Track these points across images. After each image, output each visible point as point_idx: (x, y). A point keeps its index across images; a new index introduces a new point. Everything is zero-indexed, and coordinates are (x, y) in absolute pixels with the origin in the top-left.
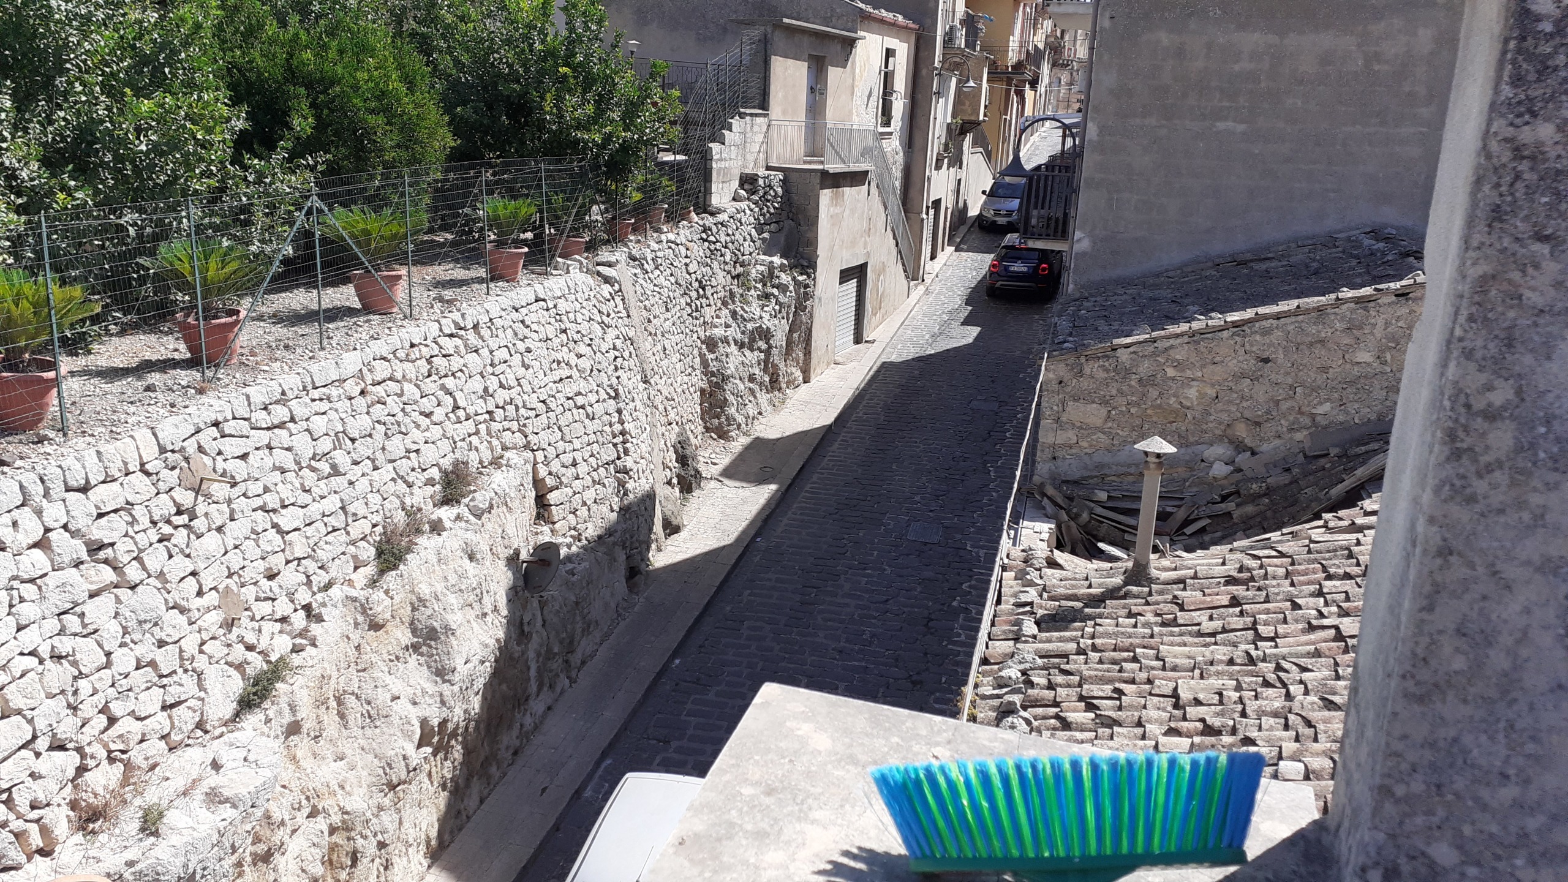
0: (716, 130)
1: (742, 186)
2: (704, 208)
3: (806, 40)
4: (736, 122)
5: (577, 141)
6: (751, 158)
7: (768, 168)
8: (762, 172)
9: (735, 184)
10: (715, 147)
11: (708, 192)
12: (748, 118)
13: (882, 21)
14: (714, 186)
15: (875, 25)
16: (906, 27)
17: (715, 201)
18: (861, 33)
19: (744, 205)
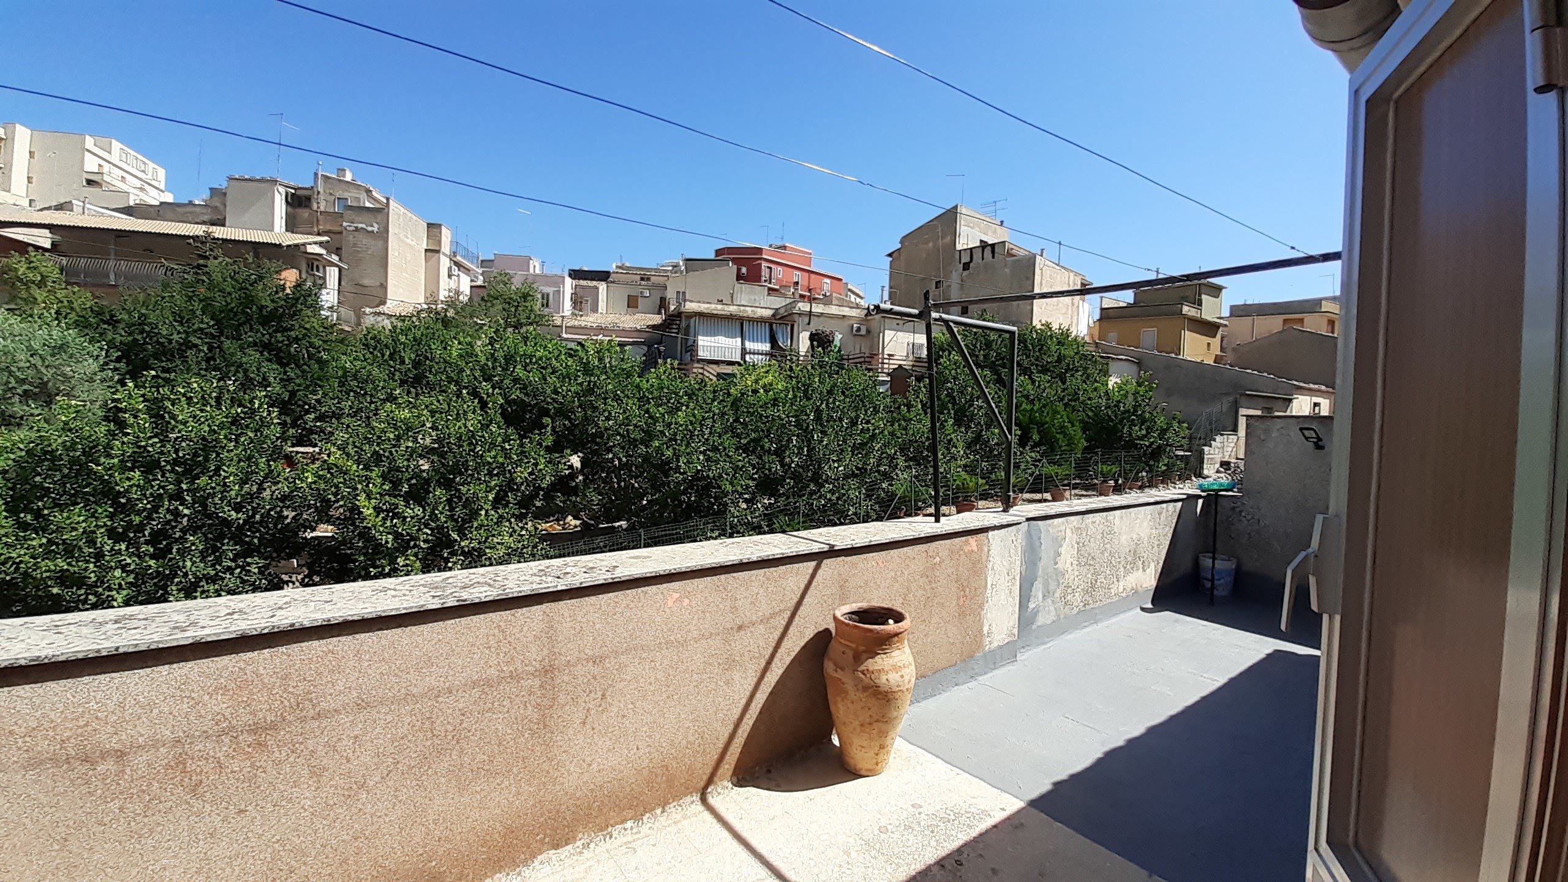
0: (1208, 441)
1: (1221, 466)
2: (1200, 475)
3: (1260, 400)
4: (1218, 438)
5: (1137, 444)
6: (1227, 454)
7: (1237, 459)
8: (1234, 460)
9: (1217, 466)
10: (1206, 449)
11: (1202, 468)
12: (1225, 436)
13: (1310, 390)
14: (1205, 466)
15: (1305, 392)
16: (1327, 392)
17: (1206, 472)
18: (1295, 396)
19: (1222, 475)
